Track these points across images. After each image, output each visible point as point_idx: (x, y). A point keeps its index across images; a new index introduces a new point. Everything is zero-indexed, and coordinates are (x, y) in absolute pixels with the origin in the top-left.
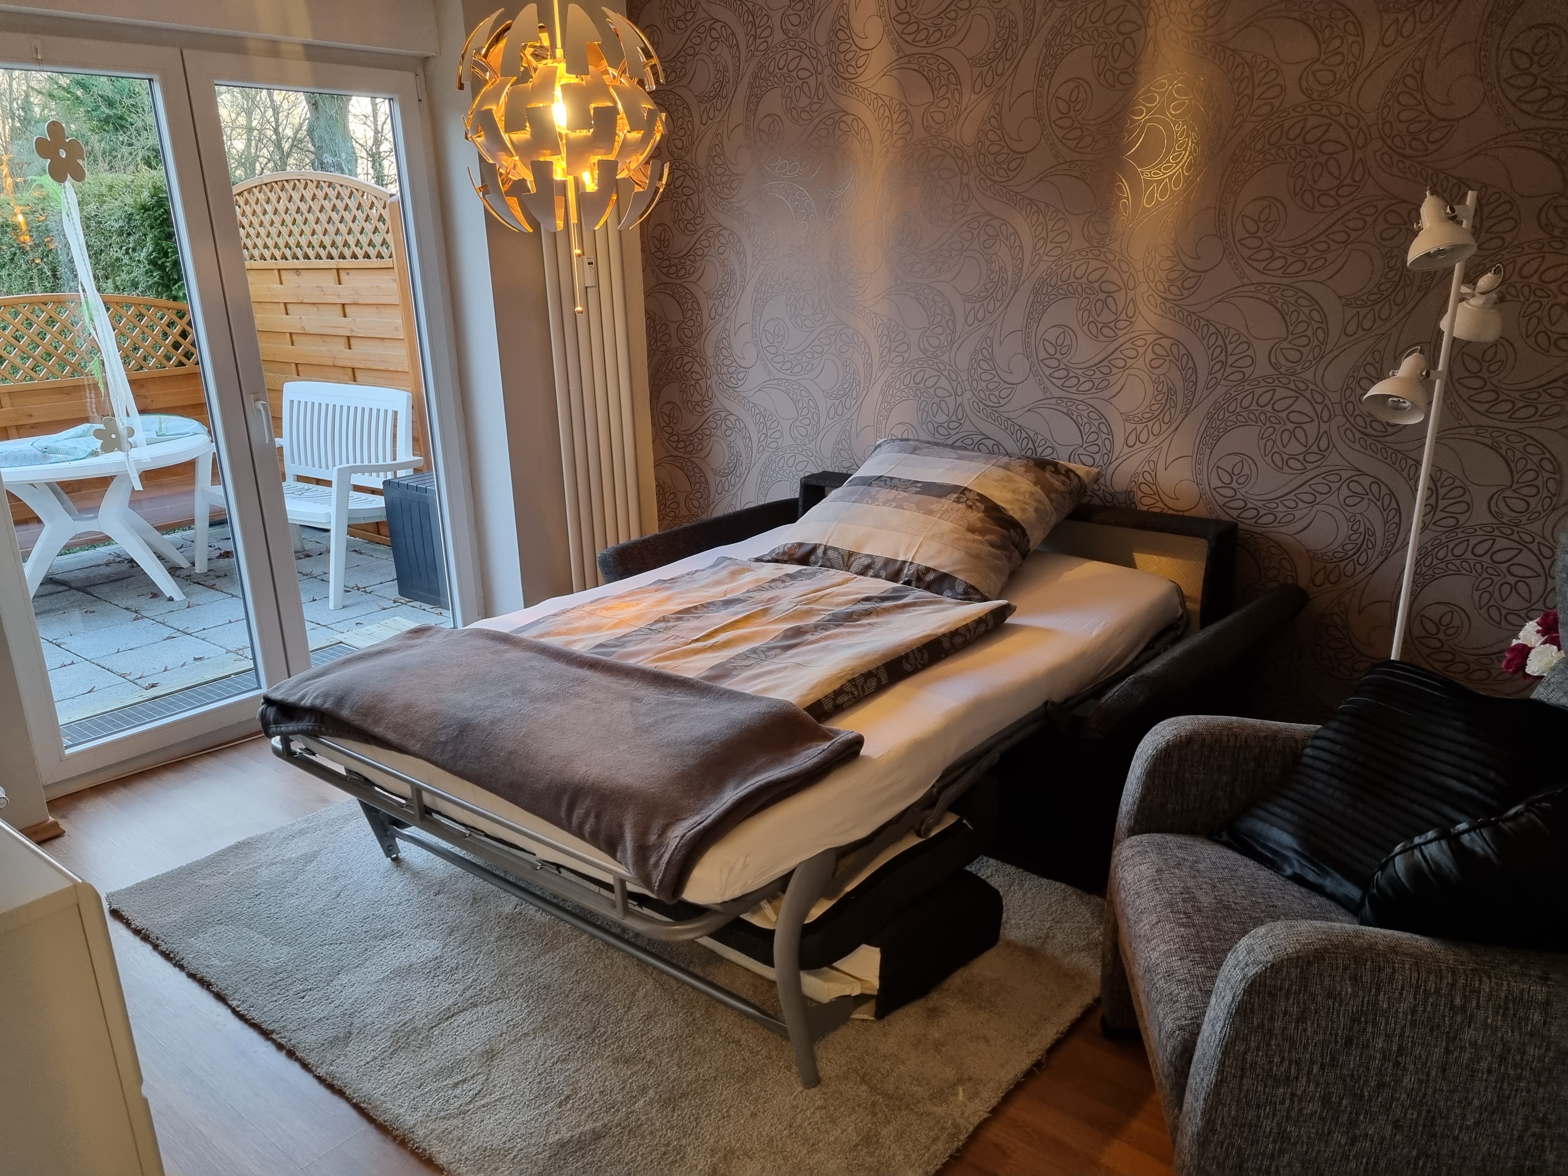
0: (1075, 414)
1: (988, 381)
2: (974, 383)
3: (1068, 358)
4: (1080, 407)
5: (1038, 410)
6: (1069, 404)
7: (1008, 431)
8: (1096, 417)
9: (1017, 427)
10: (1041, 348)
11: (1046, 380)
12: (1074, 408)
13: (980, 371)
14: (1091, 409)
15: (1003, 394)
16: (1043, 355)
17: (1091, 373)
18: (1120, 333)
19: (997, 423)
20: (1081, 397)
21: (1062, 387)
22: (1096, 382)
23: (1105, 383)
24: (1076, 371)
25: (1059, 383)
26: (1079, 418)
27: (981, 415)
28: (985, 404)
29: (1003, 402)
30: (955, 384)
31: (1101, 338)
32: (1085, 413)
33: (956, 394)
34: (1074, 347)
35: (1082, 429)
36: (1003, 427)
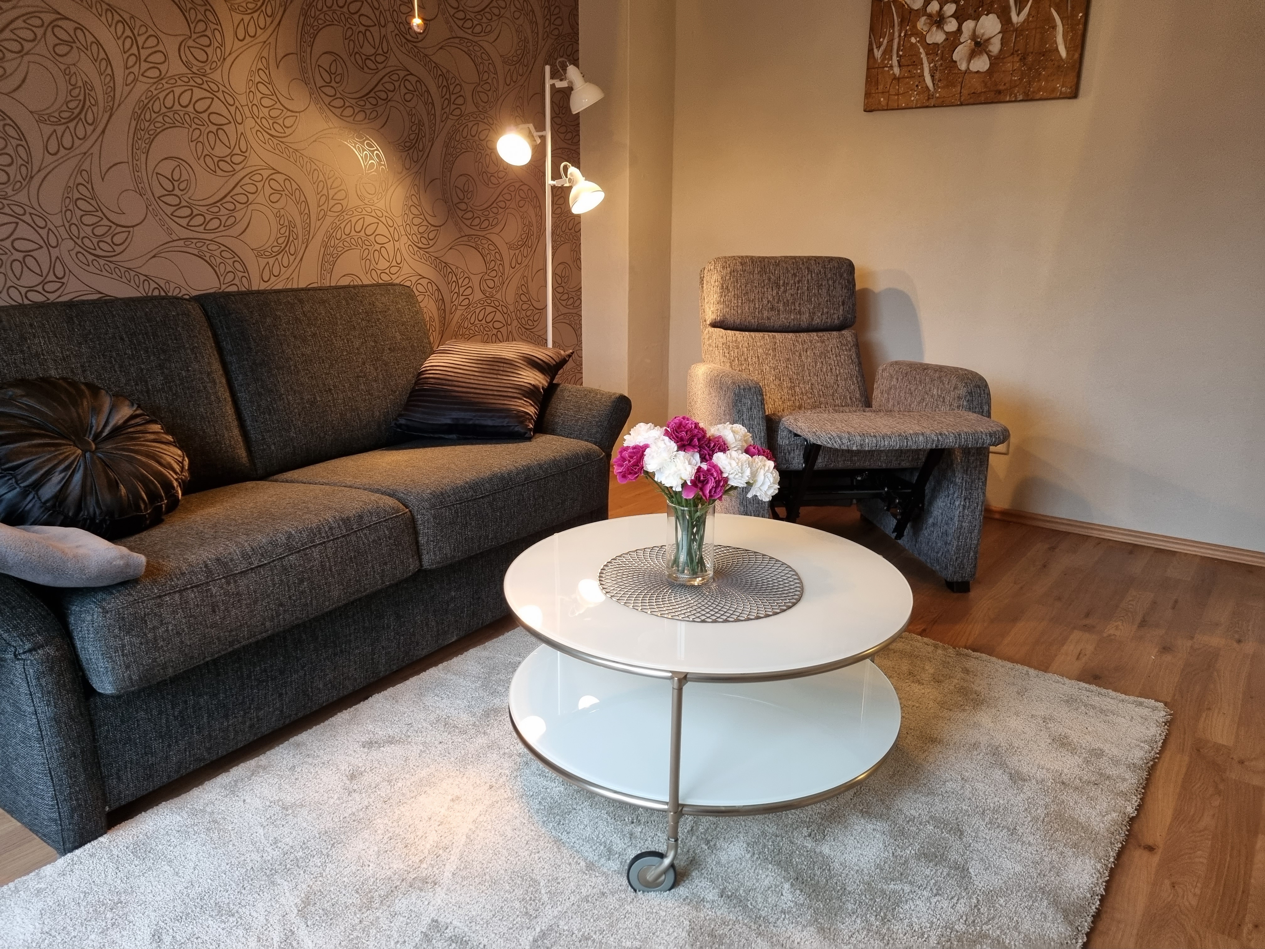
0: (208, 255)
1: (94, 225)
2: (74, 228)
3: (189, 194)
4: (210, 247)
5: (162, 255)
6: (199, 245)
7: (132, 283)
8: (229, 256)
9: (142, 278)
10: (155, 183)
11: (167, 219)
12: (204, 248)
13: (79, 213)
14: (223, 248)
15: (117, 239)
16: (159, 192)
17: (216, 209)
18: (237, 168)
19: (114, 276)
20: (211, 236)
21: (188, 227)
22: (223, 219)
23: (233, 219)
24: (201, 208)
25: (184, 222)
26: (212, 258)
27: (91, 269)
28: (94, 255)
29: (118, 249)
30: (44, 232)
31: (219, 172)
32: (217, 253)
33: (48, 245)
34: (193, 182)
35: (217, 269)
36: (124, 280)
